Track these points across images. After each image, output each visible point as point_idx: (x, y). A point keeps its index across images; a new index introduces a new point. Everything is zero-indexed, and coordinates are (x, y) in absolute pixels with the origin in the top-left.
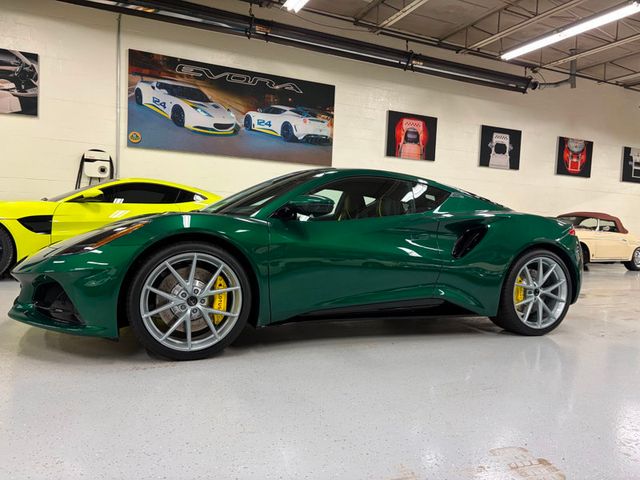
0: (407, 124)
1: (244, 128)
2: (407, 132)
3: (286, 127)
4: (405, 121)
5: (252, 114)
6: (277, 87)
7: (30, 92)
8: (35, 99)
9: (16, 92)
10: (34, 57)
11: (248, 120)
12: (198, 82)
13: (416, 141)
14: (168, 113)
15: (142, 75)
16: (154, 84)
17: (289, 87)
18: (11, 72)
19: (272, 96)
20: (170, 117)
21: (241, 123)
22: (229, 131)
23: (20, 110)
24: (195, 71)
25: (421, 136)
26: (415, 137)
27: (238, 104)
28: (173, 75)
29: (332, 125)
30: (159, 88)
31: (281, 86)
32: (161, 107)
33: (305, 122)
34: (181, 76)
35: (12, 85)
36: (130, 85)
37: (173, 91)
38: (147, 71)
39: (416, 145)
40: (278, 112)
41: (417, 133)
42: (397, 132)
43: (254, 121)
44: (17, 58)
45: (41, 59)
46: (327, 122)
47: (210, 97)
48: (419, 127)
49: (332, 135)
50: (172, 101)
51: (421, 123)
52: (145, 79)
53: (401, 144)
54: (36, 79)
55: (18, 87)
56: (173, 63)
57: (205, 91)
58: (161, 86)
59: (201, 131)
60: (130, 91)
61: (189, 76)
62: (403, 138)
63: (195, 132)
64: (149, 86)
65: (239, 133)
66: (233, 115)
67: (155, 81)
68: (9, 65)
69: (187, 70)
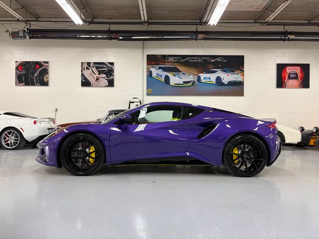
0: (289, 70)
1: (197, 82)
2: (290, 74)
3: (218, 79)
4: (288, 68)
5: (200, 75)
6: (213, 61)
7: (111, 78)
8: (113, 80)
9: (106, 78)
10: (112, 64)
11: (199, 78)
12: (175, 64)
13: (296, 78)
14: (163, 79)
15: (152, 65)
16: (157, 68)
17: (219, 60)
18: (104, 71)
19: (210, 66)
20: (164, 81)
21: (196, 80)
22: (190, 84)
23: (107, 84)
24: (174, 59)
25: (299, 75)
26: (295, 76)
27: (194, 71)
28: (164, 62)
29: (243, 75)
30: (159, 69)
31: (216, 60)
32: (160, 77)
33: (228, 75)
34: (168, 62)
35: (105, 76)
36: (147, 69)
37: (165, 69)
38: (154, 63)
39: (296, 80)
40: (214, 72)
41: (296, 74)
42: (283, 75)
43: (202, 78)
44: (107, 65)
45: (115, 64)
46: (240, 74)
47: (181, 70)
48: (298, 70)
49: (243, 80)
50: (164, 74)
51: (299, 68)
52: (153, 66)
53: (286, 81)
54: (113, 72)
55: (107, 76)
56: (164, 57)
57: (178, 67)
58: (160, 68)
59: (177, 86)
60: (147, 72)
61: (171, 62)
62: (287, 77)
63: (174, 86)
64: (155, 69)
65: (195, 84)
66: (191, 77)
67: (157, 66)
68: (104, 68)
69: (171, 59)
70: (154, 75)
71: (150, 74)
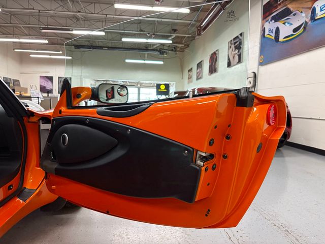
1: (310, 23)
5: (316, 4)
8: (241, 54)
10: (242, 34)
11: (313, 12)
12: (287, 2)
14: (273, 36)
16: (270, 20)
18: (237, 45)
20: (273, 38)
21: (308, 19)
22: (301, 30)
27: (308, 2)
28: (276, 7)
30: (271, 21)
32: (271, 34)
34: (280, 4)
37: (276, 19)
38: (268, 14)
43: (317, 10)
44: (239, 38)
47: (292, 10)
50: (275, 26)
57: (290, 6)
58: (272, 19)
61: (283, 2)
63: (283, 42)
64: (268, 23)
65: (307, 28)
66: (303, 15)
67: (270, 18)
68: (237, 42)
70: (267, 32)
71: (264, 30)
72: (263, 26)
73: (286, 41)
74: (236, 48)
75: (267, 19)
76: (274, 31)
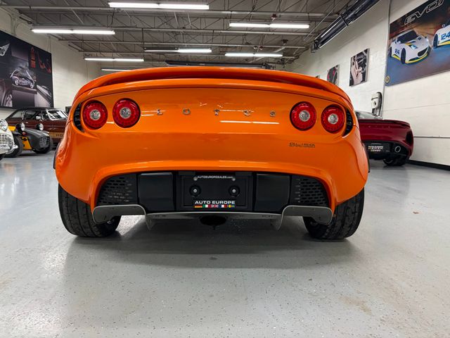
1: (432, 49)
5: (438, 32)
11: (436, 38)
12: (413, 25)
14: (400, 56)
20: (400, 59)
21: (432, 44)
22: (425, 55)
24: (413, 17)
27: (431, 28)
28: (403, 28)
30: (398, 41)
32: (397, 54)
34: (406, 26)
37: (403, 40)
43: (439, 38)
45: (368, 51)
47: (417, 33)
50: (402, 47)
56: (404, 18)
57: (415, 30)
59: (414, 62)
61: (409, 24)
63: (409, 64)
64: (394, 43)
65: (431, 53)
66: (427, 40)
67: (396, 38)
68: (361, 59)
69: (410, 20)
70: (393, 52)
71: (390, 50)
72: (389, 45)
73: (411, 63)
74: (360, 65)
75: (394, 38)
76: (400, 52)
